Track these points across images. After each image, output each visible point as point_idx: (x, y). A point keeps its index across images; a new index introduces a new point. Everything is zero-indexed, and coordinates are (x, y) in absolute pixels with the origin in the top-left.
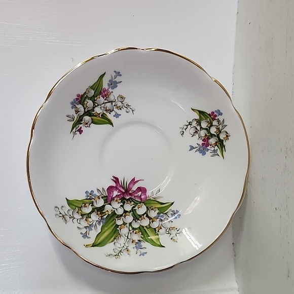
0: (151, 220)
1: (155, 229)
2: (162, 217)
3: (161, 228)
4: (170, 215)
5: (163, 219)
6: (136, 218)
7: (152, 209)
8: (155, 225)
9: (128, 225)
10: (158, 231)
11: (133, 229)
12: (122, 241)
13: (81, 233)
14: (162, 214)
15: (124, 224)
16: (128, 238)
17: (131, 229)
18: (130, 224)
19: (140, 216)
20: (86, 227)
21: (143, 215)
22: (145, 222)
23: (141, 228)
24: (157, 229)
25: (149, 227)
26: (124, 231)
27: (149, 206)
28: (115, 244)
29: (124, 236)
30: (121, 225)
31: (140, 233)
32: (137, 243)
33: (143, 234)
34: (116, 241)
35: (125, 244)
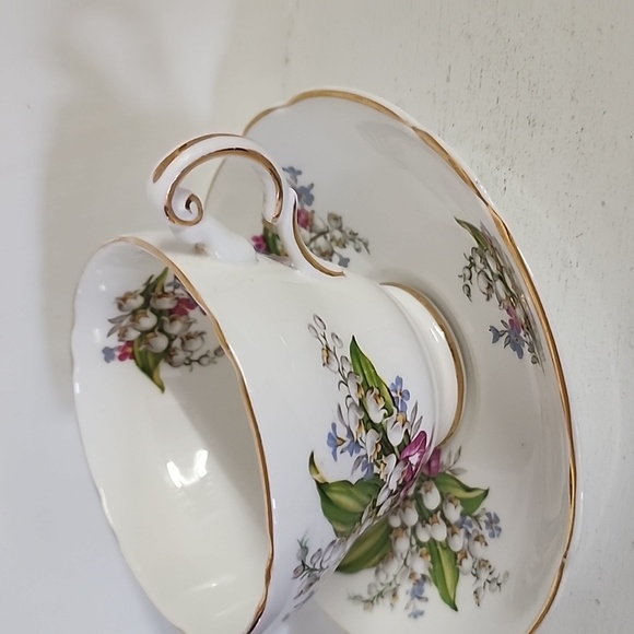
0: (450, 529)
1: (455, 554)
2: (470, 525)
3: (466, 556)
4: (483, 525)
5: (470, 531)
6: (426, 517)
7: (451, 501)
8: (458, 543)
9: (409, 531)
10: (461, 563)
11: (420, 544)
12: (394, 567)
14: (468, 518)
15: (404, 527)
16: (405, 563)
17: (414, 542)
18: (414, 529)
19: (431, 514)
21: (436, 511)
22: (440, 533)
23: (433, 549)
24: (459, 556)
25: (446, 546)
26: (403, 545)
27: (444, 491)
28: (377, 572)
29: (399, 555)
30: (397, 528)
31: (429, 558)
32: (417, 581)
33: (432, 562)
34: (380, 565)
35: (395, 576)
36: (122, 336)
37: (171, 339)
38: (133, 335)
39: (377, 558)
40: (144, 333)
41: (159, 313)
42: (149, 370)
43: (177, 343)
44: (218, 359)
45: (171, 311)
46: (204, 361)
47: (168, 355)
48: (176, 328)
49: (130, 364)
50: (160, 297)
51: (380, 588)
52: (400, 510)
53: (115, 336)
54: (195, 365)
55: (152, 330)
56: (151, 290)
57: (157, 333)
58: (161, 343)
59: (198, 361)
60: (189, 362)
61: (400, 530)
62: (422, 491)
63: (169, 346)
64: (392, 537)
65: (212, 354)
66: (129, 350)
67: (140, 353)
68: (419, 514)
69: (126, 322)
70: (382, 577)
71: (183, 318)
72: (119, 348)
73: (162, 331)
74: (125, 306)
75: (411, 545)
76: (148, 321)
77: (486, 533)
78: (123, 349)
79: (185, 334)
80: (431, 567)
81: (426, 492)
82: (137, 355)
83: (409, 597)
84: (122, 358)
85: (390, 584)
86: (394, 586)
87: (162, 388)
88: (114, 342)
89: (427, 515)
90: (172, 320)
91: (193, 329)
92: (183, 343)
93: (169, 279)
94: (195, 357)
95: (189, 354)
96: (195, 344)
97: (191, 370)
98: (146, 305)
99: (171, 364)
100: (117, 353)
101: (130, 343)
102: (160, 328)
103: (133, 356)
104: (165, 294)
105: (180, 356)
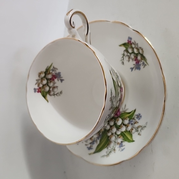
0: (126, 126)
1: (130, 131)
2: (132, 121)
3: (133, 129)
4: (136, 119)
5: (132, 123)
6: (118, 128)
7: (125, 119)
8: (129, 128)
9: (114, 134)
10: (132, 132)
11: (118, 135)
12: (112, 145)
13: (88, 147)
14: (131, 120)
15: (112, 134)
16: (115, 142)
17: (116, 136)
18: (116, 133)
19: (120, 126)
20: (90, 143)
21: (121, 124)
22: (123, 129)
23: (123, 134)
24: (131, 131)
25: (126, 131)
26: (113, 138)
27: (123, 118)
28: (107, 148)
29: (113, 141)
30: (110, 136)
31: (122, 137)
32: (120, 144)
33: (123, 137)
34: (108, 146)
35: (113, 146)
36: (38, 85)
37: (50, 88)
38: (41, 86)
39: (106, 145)
40: (44, 85)
41: (47, 79)
42: (44, 97)
43: (51, 89)
44: (61, 95)
45: (50, 79)
46: (58, 95)
47: (49, 92)
48: (51, 84)
49: (40, 94)
50: (48, 74)
51: (110, 151)
52: (111, 130)
53: (37, 85)
54: (56, 96)
55: (45, 85)
56: (47, 72)
57: (47, 85)
58: (47, 89)
59: (56, 95)
60: (54, 95)
61: (112, 135)
62: (116, 122)
63: (49, 90)
64: (109, 138)
65: (59, 93)
66: (40, 90)
67: (42, 91)
68: (116, 128)
69: (40, 81)
70: (109, 148)
71: (53, 82)
72: (37, 89)
73: (48, 85)
74: (40, 76)
75: (116, 137)
76: (45, 82)
77: (137, 120)
78: (38, 89)
79: (53, 86)
80: (123, 138)
81: (117, 121)
82: (42, 92)
83: (119, 148)
84: (38, 92)
85: (112, 148)
86: (113, 148)
87: (48, 101)
88: (36, 87)
89: (119, 127)
90: (51, 82)
91: (55, 85)
92: (53, 89)
93: (52, 68)
94: (55, 93)
95: (54, 92)
96: (56, 90)
97: (55, 97)
98: (45, 77)
99: (50, 95)
100: (37, 90)
101: (40, 88)
102: (47, 84)
103: (41, 92)
104: (50, 73)
105: (52, 93)
